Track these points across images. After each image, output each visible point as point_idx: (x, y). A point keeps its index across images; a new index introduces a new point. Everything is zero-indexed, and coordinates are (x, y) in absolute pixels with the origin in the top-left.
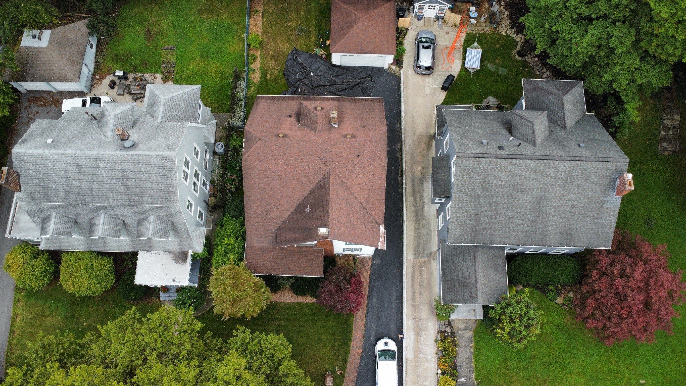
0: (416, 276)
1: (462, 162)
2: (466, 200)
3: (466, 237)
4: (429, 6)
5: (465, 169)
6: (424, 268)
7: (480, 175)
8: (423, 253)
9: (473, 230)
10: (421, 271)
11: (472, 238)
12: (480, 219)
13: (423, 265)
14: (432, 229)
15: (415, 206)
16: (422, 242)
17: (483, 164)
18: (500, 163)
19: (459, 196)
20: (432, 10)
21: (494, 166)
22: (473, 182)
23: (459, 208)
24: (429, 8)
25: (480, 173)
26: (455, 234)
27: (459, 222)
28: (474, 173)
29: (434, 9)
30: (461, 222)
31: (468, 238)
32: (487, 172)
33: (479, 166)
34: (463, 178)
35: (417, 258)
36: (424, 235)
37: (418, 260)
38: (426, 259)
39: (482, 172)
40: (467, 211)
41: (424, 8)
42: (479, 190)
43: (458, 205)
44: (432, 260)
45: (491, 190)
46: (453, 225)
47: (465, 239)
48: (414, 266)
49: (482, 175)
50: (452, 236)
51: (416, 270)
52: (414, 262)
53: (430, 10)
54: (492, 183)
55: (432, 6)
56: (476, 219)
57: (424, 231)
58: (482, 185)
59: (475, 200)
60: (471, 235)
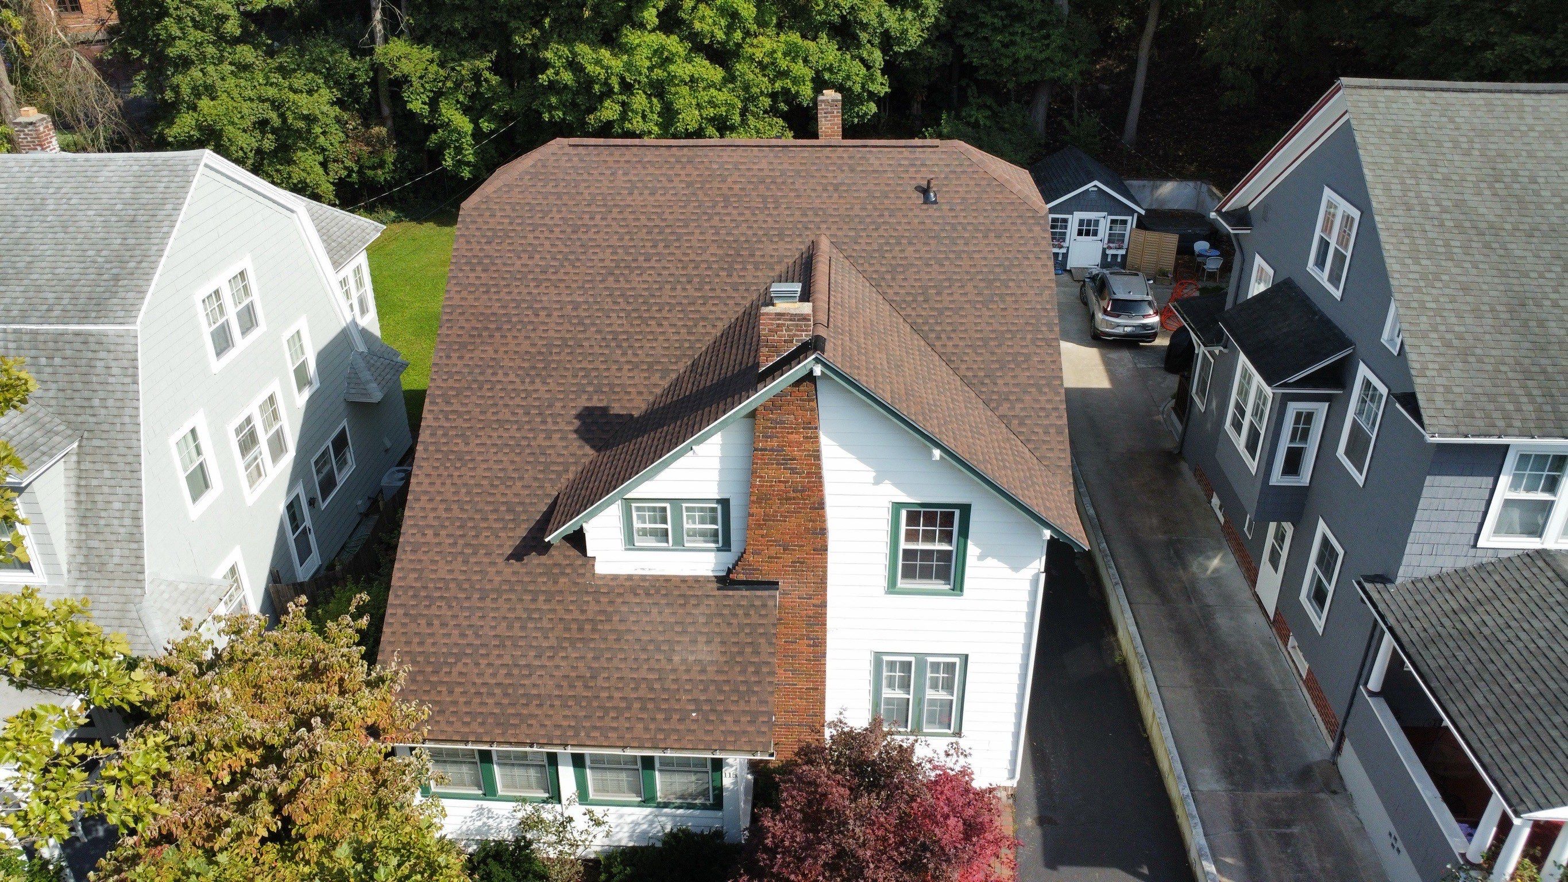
1: (1374, 104)
2: (1447, 245)
3: (1510, 407)
4: (1081, 222)
5: (1397, 131)
6: (1296, 830)
7: (1467, 153)
8: (1270, 770)
9: (1527, 375)
10: (1285, 841)
11: (1539, 410)
12: (1541, 323)
13: (1284, 815)
14: (1278, 686)
15: (1173, 616)
16: (1251, 728)
17: (1466, 113)
18: (1535, 109)
19: (1407, 230)
20: (1091, 238)
21: (1514, 119)
22: (1447, 179)
23: (1424, 277)
24: (1080, 233)
25: (1465, 146)
26: (1448, 389)
27: (1448, 336)
28: (1439, 144)
29: (1095, 233)
30: (1461, 338)
31: (1519, 410)
32: (1492, 139)
33: (1452, 120)
34: (1398, 161)
35: (1247, 787)
36: (1247, 705)
37: (1256, 795)
38: (1291, 791)
39: (1471, 142)
40: (1465, 289)
41: (1068, 231)
42: (1488, 210)
43: (1417, 261)
44: (1322, 796)
45: (1539, 206)
46: (1424, 349)
47: (1507, 417)
48: (1239, 823)
49: (1476, 153)
50: (1439, 402)
51: (1257, 833)
52: (1236, 803)
53: (1083, 238)
54: (1533, 180)
55: (1089, 222)
56: (1525, 324)
57: (1243, 692)
58: (1491, 187)
59: (1487, 246)
60: (1529, 395)
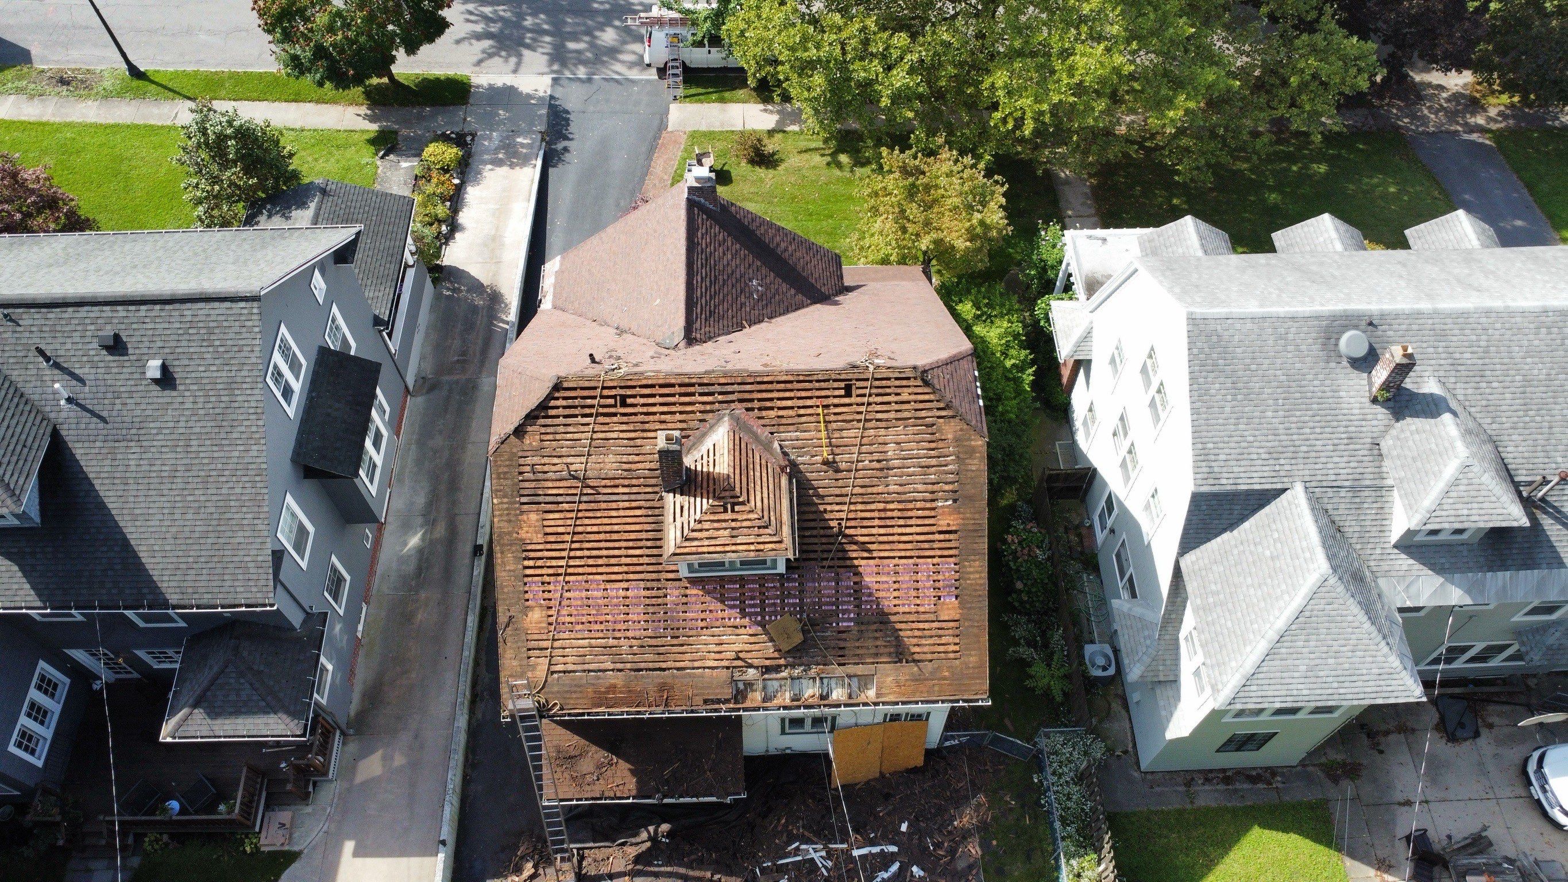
0: (480, 342)
6: (456, 358)
8: (450, 391)
10: (464, 353)
13: (457, 366)
14: (413, 447)
15: (454, 503)
16: (448, 416)
35: (468, 380)
36: (441, 432)
51: (478, 354)
52: (480, 372)
57: (438, 441)
